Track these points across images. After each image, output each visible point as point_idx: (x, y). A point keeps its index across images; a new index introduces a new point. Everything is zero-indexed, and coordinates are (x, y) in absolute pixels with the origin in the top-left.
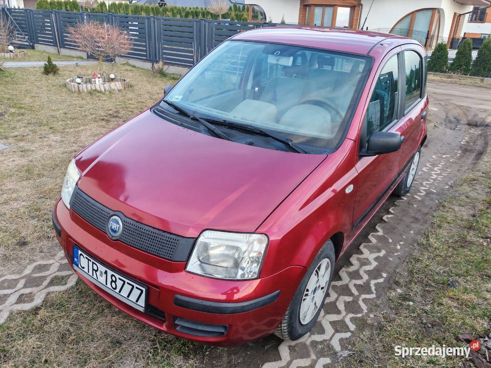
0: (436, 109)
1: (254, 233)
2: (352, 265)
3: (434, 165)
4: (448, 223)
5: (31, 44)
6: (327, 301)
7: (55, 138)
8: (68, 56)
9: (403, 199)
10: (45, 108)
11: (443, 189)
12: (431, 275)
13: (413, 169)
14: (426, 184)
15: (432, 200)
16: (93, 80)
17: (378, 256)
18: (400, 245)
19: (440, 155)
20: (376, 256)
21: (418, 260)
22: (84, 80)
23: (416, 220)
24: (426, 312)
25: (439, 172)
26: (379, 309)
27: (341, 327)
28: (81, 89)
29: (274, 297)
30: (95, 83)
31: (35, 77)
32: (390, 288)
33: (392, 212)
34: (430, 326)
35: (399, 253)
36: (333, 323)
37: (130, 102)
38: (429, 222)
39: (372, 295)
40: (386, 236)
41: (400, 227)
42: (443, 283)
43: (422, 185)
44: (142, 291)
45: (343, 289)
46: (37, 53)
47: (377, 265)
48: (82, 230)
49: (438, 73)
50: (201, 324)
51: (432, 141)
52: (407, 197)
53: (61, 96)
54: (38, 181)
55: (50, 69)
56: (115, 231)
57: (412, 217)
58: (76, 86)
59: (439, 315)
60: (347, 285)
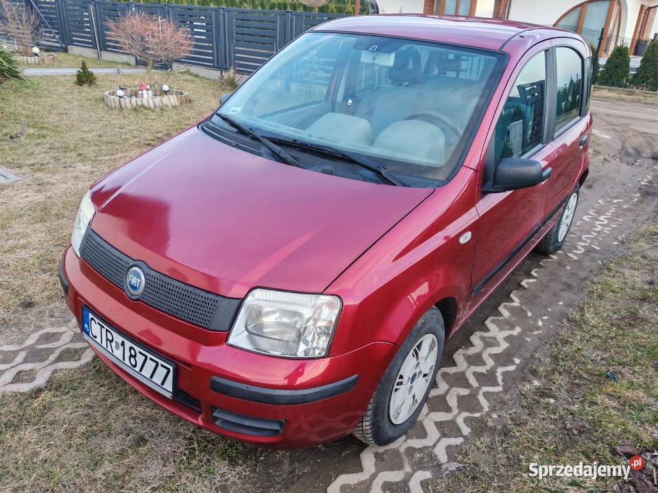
0: (608, 137)
1: (322, 294)
2: (473, 346)
3: (599, 213)
4: (614, 292)
5: (64, 45)
6: (433, 393)
7: (83, 168)
8: (111, 62)
9: (552, 258)
10: (74, 128)
11: (609, 245)
12: (584, 363)
13: (567, 217)
14: (586, 238)
15: (593, 260)
16: (140, 92)
17: (511, 335)
18: (543, 320)
19: (609, 199)
20: (508, 335)
21: (566, 342)
22: (129, 93)
23: (569, 287)
24: (572, 414)
25: (606, 222)
26: (505, 407)
27: (451, 430)
28: (123, 104)
29: (349, 383)
30: (143, 97)
31: (64, 89)
32: (524, 379)
33: (535, 275)
34: (576, 432)
35: (540, 332)
36: (439, 425)
37: (187, 122)
38: (586, 292)
39: (497, 388)
40: (523, 307)
41: (545, 297)
42: (600, 375)
43: (580, 239)
44: (169, 370)
45: (457, 378)
46: (71, 58)
47: (508, 347)
48: (94, 286)
49: (615, 88)
50: (248, 418)
51: (599, 180)
52: (558, 255)
53: (96, 114)
54: (56, 223)
55: (85, 78)
56: (134, 288)
57: (562, 283)
58: (117, 101)
59: (591, 418)
60: (463, 374)
